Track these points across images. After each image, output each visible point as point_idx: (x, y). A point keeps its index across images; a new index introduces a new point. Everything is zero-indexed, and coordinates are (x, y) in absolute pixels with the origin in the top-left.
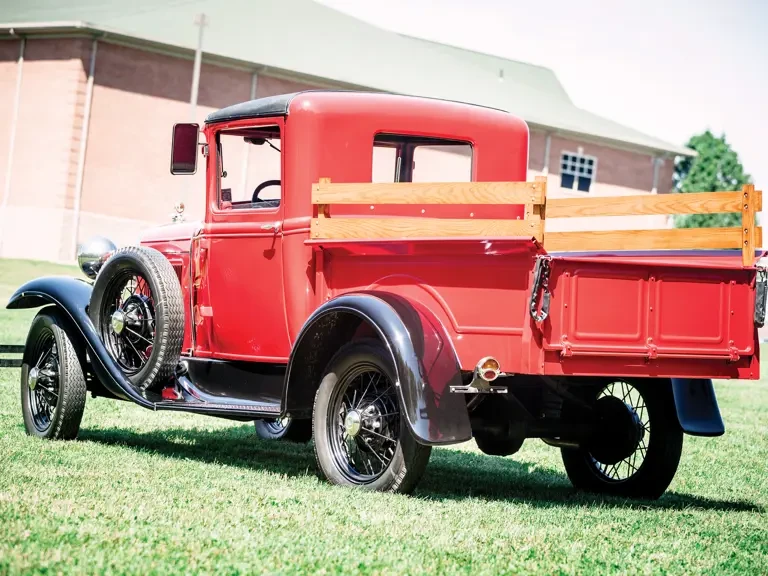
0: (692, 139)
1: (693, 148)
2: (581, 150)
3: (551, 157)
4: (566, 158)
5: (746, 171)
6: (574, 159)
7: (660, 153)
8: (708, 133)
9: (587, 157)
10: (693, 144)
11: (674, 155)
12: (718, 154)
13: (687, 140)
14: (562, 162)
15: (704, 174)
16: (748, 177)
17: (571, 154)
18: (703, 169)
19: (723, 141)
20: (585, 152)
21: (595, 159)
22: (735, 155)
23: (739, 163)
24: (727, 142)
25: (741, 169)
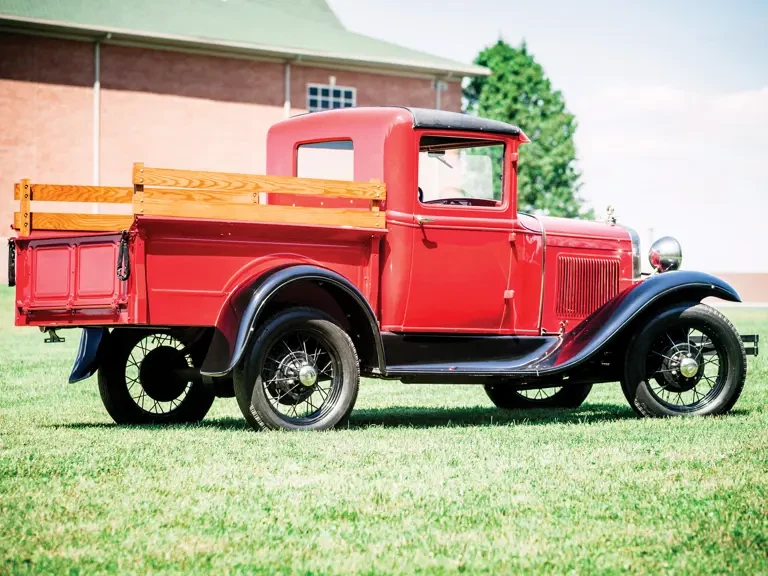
0: (482, 54)
1: (483, 64)
2: (333, 80)
3: (293, 92)
4: (314, 91)
5: (554, 88)
6: (325, 93)
7: (440, 75)
8: (500, 43)
9: (343, 89)
10: (484, 59)
11: (460, 76)
12: (516, 68)
13: (475, 55)
14: (309, 97)
15: (500, 96)
16: (558, 93)
17: (320, 87)
18: (498, 90)
19: (524, 52)
20: (337, 83)
21: (354, 91)
22: (538, 69)
23: (544, 78)
24: (529, 52)
25: (548, 85)
